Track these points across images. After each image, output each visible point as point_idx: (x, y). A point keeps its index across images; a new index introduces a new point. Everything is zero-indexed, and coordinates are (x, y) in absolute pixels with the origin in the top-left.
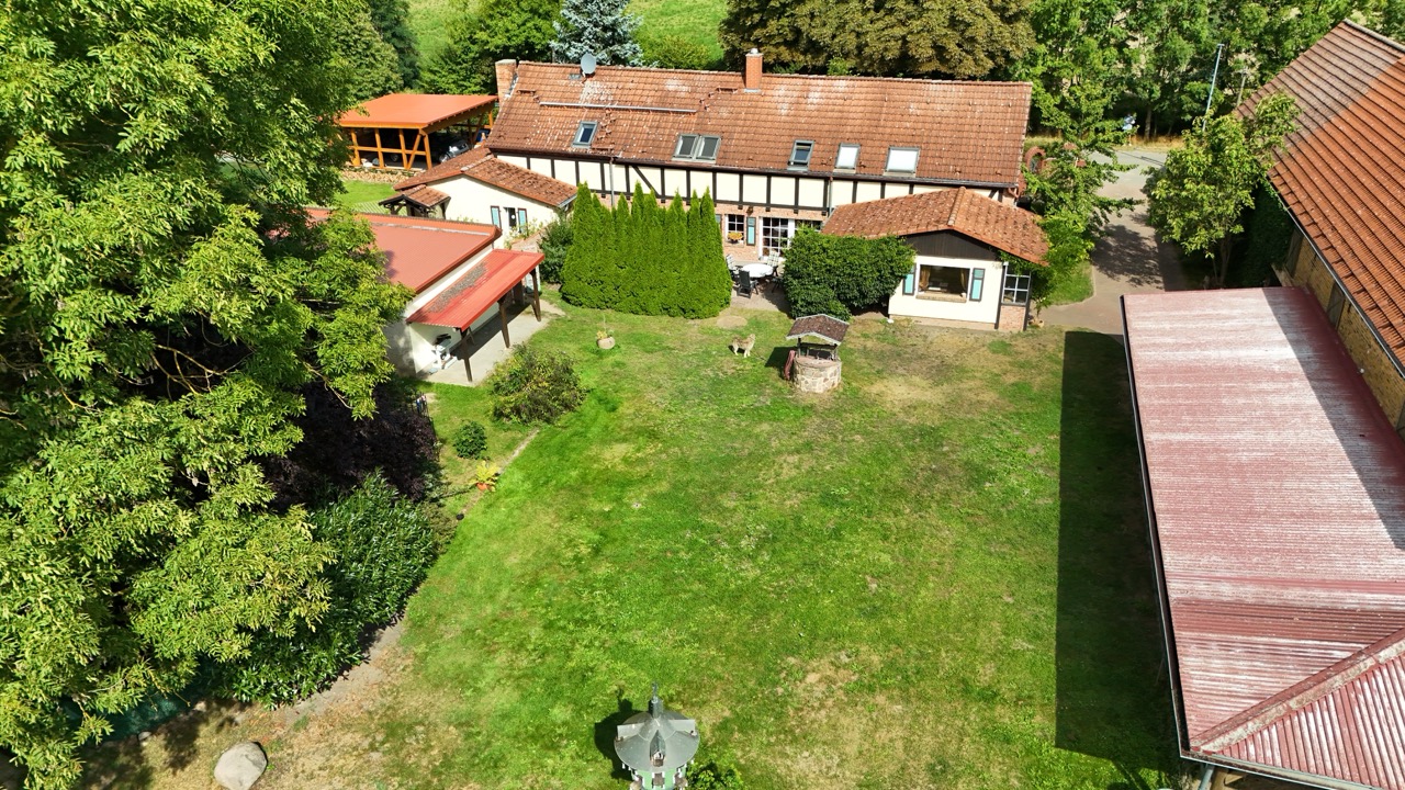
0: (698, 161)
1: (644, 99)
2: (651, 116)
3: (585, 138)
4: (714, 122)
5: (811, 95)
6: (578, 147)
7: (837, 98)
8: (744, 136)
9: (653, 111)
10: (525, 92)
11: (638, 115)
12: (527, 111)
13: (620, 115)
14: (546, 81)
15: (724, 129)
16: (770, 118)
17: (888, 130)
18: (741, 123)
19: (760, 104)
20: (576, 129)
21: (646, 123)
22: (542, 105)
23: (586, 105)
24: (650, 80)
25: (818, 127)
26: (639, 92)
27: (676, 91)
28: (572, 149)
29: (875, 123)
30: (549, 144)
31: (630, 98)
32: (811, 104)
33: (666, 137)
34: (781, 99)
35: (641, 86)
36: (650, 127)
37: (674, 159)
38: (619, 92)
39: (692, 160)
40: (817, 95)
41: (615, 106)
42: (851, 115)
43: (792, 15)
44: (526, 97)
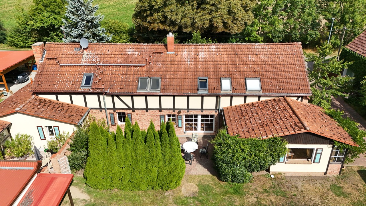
0: (151, 92)
1: (116, 59)
2: (122, 69)
3: (87, 82)
4: (155, 70)
5: (200, 53)
6: (84, 88)
7: (213, 55)
8: (172, 76)
9: (123, 66)
10: (51, 59)
11: (114, 69)
12: (53, 69)
13: (105, 69)
14: (62, 53)
15: (161, 73)
16: (183, 66)
17: (242, 70)
18: (169, 70)
19: (176, 59)
20: (82, 78)
21: (119, 73)
22: (61, 66)
23: (85, 64)
24: (118, 49)
25: (208, 70)
26: (113, 56)
27: (132, 55)
28: (81, 90)
29: (234, 66)
30: (68, 88)
31: (109, 59)
32: (202, 58)
33: (131, 80)
34: (186, 56)
35: (114, 52)
36: (122, 74)
37: (138, 91)
38: (102, 56)
39: (148, 91)
40: (203, 53)
41: (101, 64)
42: (222, 63)
43: (163, 11)
44: (52, 62)
